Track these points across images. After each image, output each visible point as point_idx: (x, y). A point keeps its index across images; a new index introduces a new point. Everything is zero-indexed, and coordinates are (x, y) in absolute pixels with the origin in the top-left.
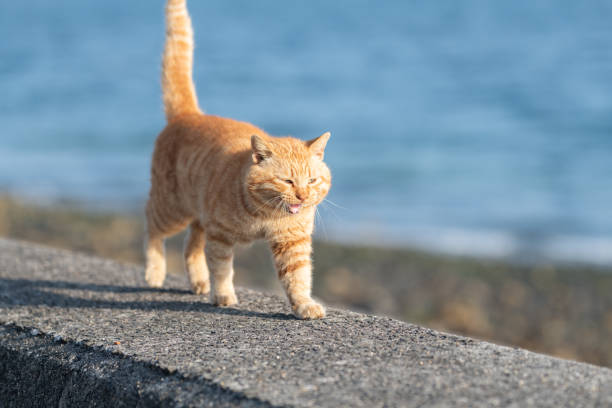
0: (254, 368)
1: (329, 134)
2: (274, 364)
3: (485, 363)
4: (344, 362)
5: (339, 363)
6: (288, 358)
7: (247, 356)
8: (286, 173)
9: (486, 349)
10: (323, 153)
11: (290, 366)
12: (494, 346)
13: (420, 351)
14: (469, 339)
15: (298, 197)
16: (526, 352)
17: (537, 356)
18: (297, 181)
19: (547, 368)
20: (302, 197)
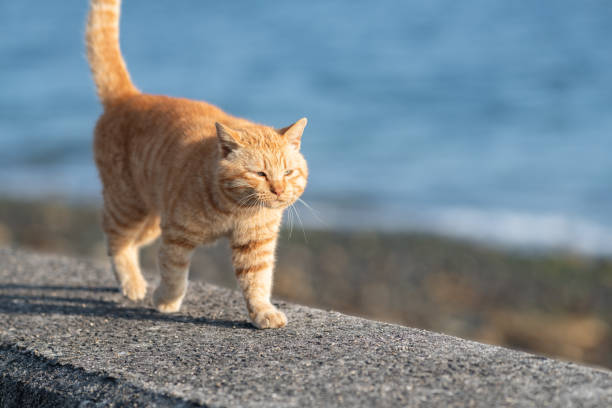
0: (68, 335)
1: (305, 120)
2: (88, 331)
3: (297, 326)
4: (157, 328)
5: (152, 328)
6: (101, 324)
7: (60, 324)
8: (258, 164)
9: (299, 311)
10: (299, 142)
11: (104, 332)
12: (306, 309)
13: (233, 315)
14: (282, 302)
15: (273, 191)
16: (339, 314)
17: (349, 318)
18: (270, 172)
19: (359, 329)
20: (277, 191)
